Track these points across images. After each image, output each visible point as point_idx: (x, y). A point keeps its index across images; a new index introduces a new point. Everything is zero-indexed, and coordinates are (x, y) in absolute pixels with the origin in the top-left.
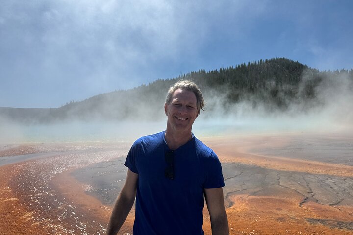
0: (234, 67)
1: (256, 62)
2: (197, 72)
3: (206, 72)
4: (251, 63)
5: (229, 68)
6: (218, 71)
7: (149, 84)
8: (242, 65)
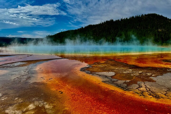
0: (128, 18)
1: (139, 16)
2: (109, 21)
3: (114, 21)
4: (137, 16)
5: (125, 19)
6: (120, 20)
7: (85, 27)
8: (132, 17)
